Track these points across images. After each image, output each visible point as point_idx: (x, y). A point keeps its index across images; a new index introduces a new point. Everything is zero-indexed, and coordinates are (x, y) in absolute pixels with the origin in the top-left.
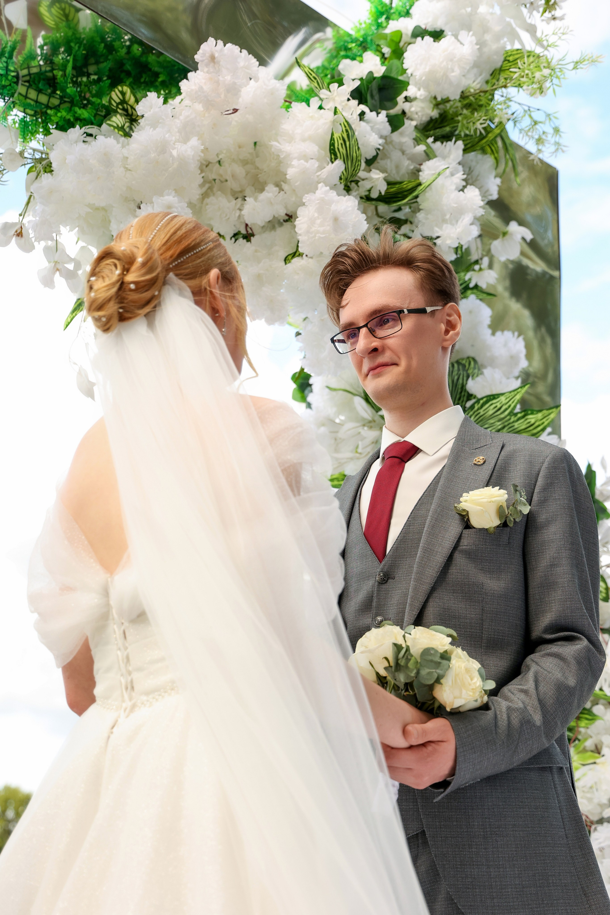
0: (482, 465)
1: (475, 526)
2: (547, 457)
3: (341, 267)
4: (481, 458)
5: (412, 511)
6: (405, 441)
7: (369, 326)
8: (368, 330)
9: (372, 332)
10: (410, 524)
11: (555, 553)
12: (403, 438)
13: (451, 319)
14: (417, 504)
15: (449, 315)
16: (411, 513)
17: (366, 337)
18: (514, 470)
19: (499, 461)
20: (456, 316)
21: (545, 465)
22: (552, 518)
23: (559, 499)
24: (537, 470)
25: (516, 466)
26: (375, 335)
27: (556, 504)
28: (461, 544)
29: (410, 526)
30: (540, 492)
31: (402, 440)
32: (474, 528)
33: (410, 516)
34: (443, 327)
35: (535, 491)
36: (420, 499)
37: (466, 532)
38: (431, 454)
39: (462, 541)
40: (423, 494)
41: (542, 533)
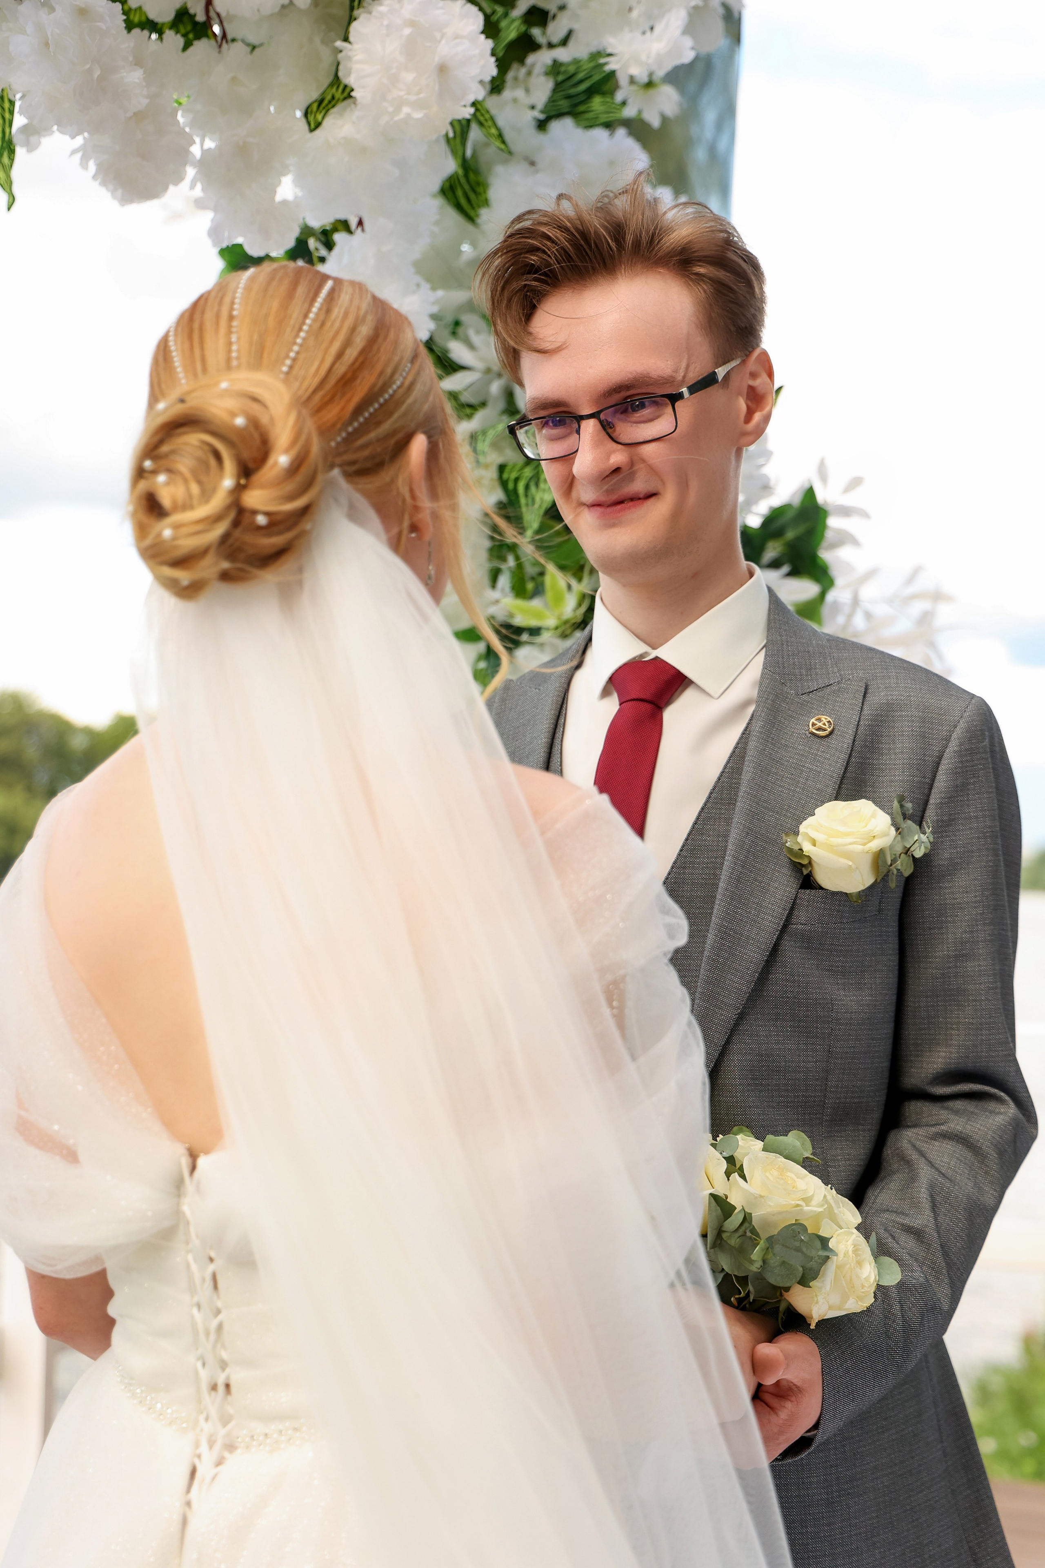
0: (827, 736)
1: (823, 886)
2: (955, 726)
3: (533, 259)
4: (825, 719)
5: (689, 835)
6: (657, 658)
7: (602, 416)
8: (599, 426)
9: (607, 428)
10: (685, 863)
11: (966, 932)
12: (654, 648)
13: (756, 383)
14: (698, 819)
15: (754, 375)
16: (687, 840)
17: (597, 444)
18: (890, 749)
19: (861, 728)
20: (764, 377)
21: (953, 746)
22: (961, 858)
23: (976, 817)
24: (936, 754)
25: (894, 743)
26: (613, 435)
27: (971, 829)
28: (794, 920)
29: (684, 868)
30: (941, 803)
31: (653, 654)
32: (821, 888)
33: (683, 846)
34: (742, 404)
35: (932, 801)
36: (703, 809)
37: (806, 894)
38: (717, 695)
39: (796, 913)
40: (709, 797)
41: (941, 888)
